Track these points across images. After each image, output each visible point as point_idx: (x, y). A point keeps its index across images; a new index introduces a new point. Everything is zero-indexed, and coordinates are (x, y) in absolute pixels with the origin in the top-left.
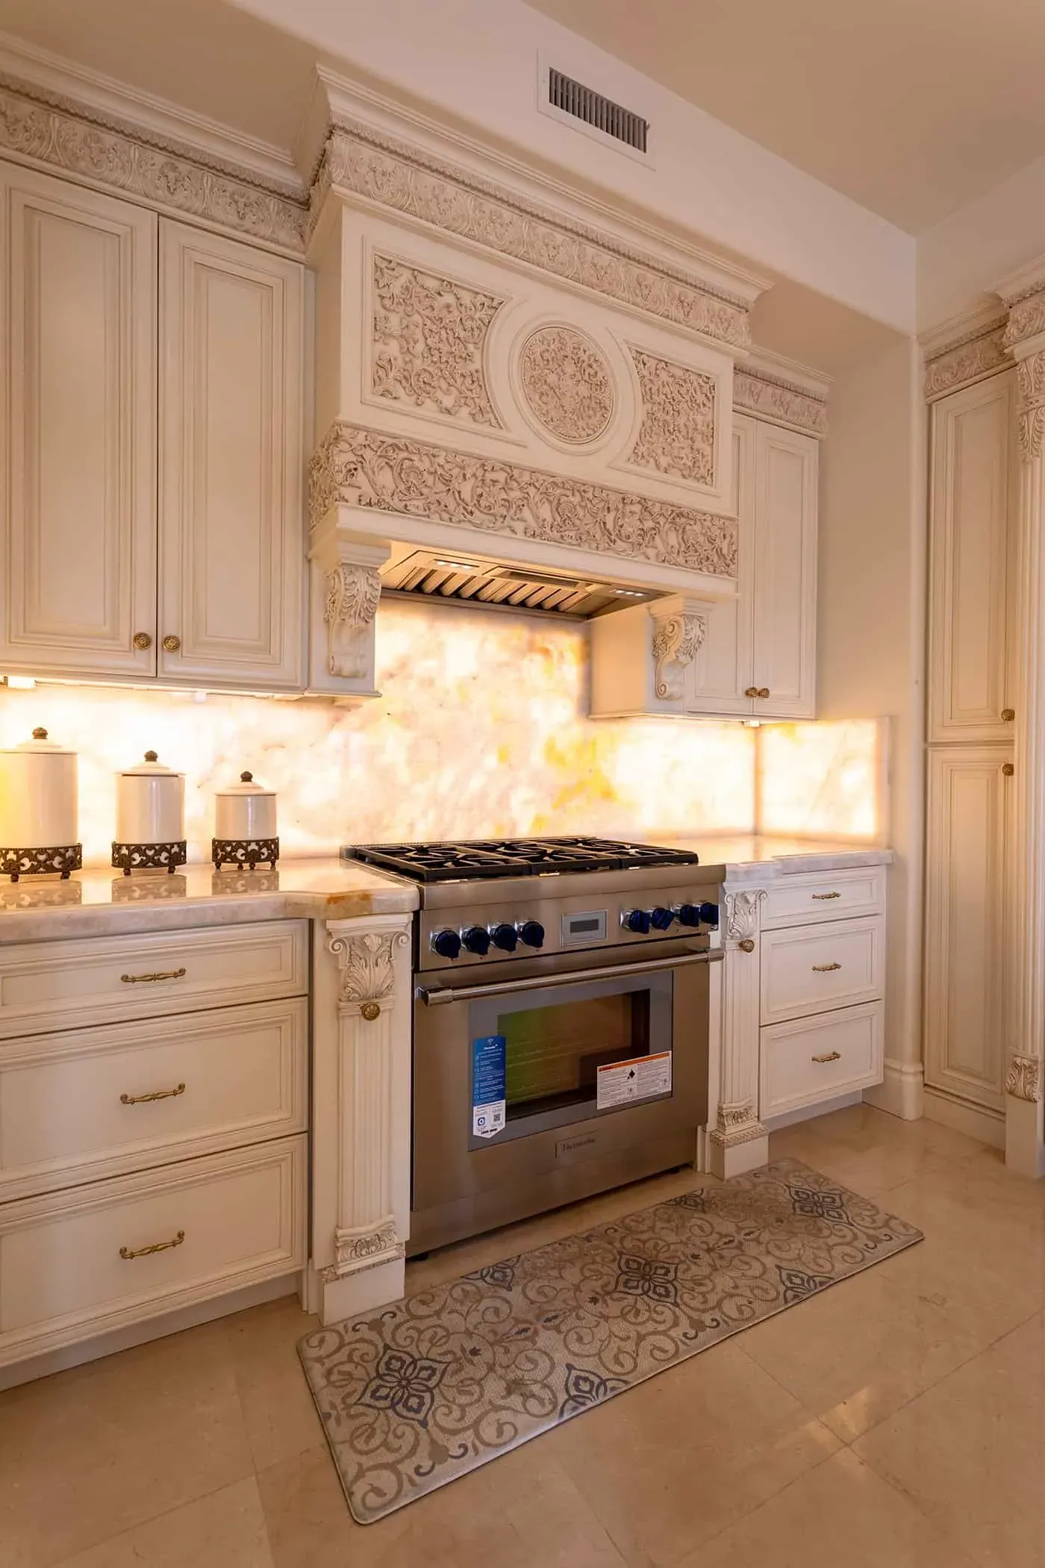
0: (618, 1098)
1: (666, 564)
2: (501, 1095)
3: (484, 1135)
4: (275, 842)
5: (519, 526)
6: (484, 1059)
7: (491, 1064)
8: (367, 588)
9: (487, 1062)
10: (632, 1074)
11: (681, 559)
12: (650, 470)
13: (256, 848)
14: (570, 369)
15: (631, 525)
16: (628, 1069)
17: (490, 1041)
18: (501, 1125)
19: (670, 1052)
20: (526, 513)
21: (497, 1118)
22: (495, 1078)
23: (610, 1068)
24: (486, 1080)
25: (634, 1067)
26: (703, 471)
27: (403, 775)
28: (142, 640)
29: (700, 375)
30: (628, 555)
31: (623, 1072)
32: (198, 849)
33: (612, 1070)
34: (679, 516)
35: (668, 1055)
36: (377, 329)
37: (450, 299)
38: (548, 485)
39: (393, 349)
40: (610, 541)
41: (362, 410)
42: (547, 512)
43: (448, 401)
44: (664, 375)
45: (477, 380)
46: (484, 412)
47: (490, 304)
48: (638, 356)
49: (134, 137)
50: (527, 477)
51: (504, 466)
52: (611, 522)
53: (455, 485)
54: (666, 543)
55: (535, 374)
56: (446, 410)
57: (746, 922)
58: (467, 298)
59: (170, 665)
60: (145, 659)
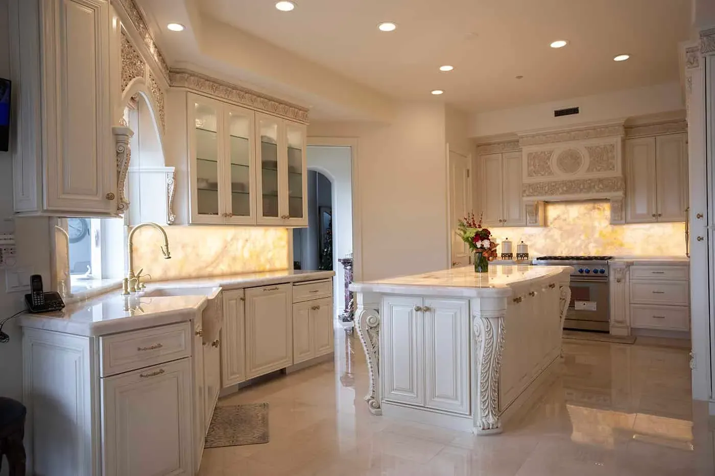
0: (580, 308)
1: (599, 192)
4: (527, 254)
5: (558, 192)
10: (585, 304)
11: (603, 190)
12: (595, 172)
14: (570, 158)
15: (587, 186)
19: (596, 302)
23: (579, 302)
27: (559, 241)
28: (500, 221)
29: (609, 145)
30: (586, 193)
31: (582, 303)
32: (515, 255)
34: (600, 181)
36: (529, 165)
37: (543, 155)
38: (564, 183)
39: (532, 167)
40: (581, 190)
41: (527, 180)
42: (565, 188)
43: (543, 173)
44: (598, 149)
45: (549, 167)
46: (551, 173)
47: (551, 153)
48: (589, 149)
49: (499, 144)
50: (560, 183)
51: (554, 182)
52: (582, 187)
53: (544, 189)
54: (598, 187)
55: (561, 161)
56: (542, 175)
57: (619, 276)
58: (546, 153)
59: (505, 224)
60: (501, 224)
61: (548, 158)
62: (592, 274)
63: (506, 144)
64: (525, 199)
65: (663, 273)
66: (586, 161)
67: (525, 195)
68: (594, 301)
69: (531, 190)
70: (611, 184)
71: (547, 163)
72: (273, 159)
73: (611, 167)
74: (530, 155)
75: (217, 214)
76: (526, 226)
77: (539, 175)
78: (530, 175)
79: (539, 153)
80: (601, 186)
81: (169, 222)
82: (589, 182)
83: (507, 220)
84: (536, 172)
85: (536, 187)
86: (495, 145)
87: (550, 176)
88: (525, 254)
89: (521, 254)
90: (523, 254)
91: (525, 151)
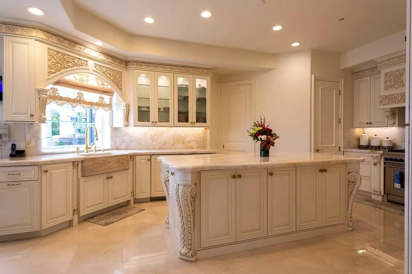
2: (399, 183)
3: (397, 188)
7: (398, 178)
8: (388, 114)
17: (398, 175)
21: (399, 186)
22: (398, 180)
36: (385, 82)
37: (397, 72)
39: (389, 83)
41: (383, 93)
43: (397, 87)
45: (402, 82)
47: (404, 70)
49: (368, 69)
53: (397, 98)
56: (396, 88)
58: (400, 71)
59: (371, 125)
60: (369, 125)
61: (402, 75)
63: (373, 69)
64: (382, 107)
67: (382, 104)
69: (387, 100)
71: (401, 79)
72: (187, 95)
74: (386, 75)
75: (150, 122)
76: (387, 126)
77: (394, 88)
78: (386, 89)
79: (394, 72)
81: (124, 125)
83: (373, 122)
84: (392, 87)
85: (391, 97)
86: (366, 71)
87: (403, 88)
88: (389, 147)
89: (385, 147)
90: (387, 147)
91: (383, 72)
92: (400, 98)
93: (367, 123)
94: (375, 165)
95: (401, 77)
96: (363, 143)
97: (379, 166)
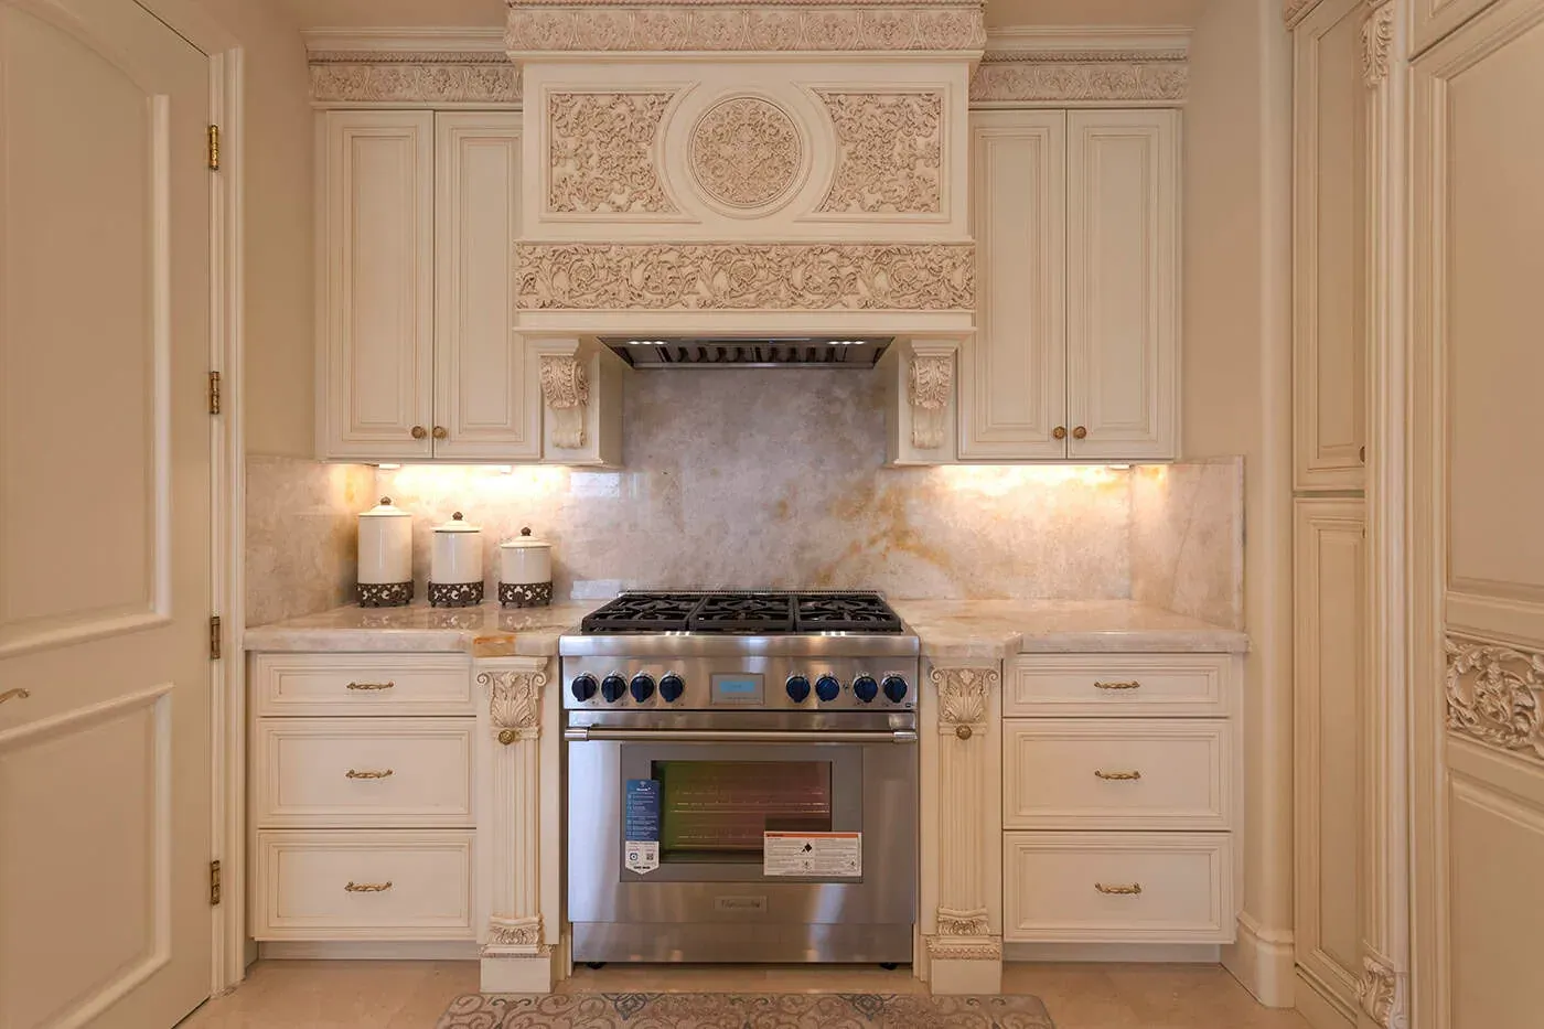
0: (790, 869)
1: (873, 309)
2: (653, 837)
3: (637, 870)
5: (692, 299)
6: (637, 800)
7: (645, 805)
8: (560, 375)
9: (641, 803)
10: (808, 848)
11: (889, 301)
12: (855, 212)
13: (521, 591)
14: (747, 134)
15: (821, 276)
16: (804, 841)
17: (643, 783)
18: (655, 864)
19: (860, 835)
20: (700, 286)
21: (650, 857)
22: (647, 819)
23: (781, 835)
24: (637, 819)
25: (812, 841)
26: (926, 198)
29: (920, 95)
30: (818, 307)
31: (798, 843)
33: (783, 839)
34: (884, 254)
35: (857, 836)
36: (554, 155)
37: (622, 109)
38: (721, 255)
39: (570, 167)
40: (796, 296)
41: (539, 226)
42: (721, 280)
43: (621, 200)
44: (870, 109)
45: (648, 173)
46: (657, 201)
47: (661, 100)
48: (833, 99)
49: (417, 61)
50: (700, 252)
51: (673, 246)
52: (797, 277)
53: (623, 273)
54: (870, 287)
55: (708, 151)
56: (619, 208)
57: (962, 704)
58: (639, 102)
59: (443, 448)
60: (425, 447)
61: (648, 131)
62: (847, 699)
63: (451, 68)
64: (532, 321)
65: (1136, 685)
66: (821, 157)
67: (531, 300)
68: (849, 829)
69: (562, 281)
70: (923, 274)
71: (641, 154)
73: (920, 198)
74: (558, 103)
76: (540, 458)
77: (603, 206)
78: (557, 204)
79: (603, 101)
80: (882, 281)
82: (833, 257)
83: (454, 430)
84: (592, 194)
85: (587, 262)
86: (402, 69)
87: (653, 216)
88: (538, 585)
89: (518, 589)
90: (530, 587)
91: (537, 85)
92: (637, 277)
93: (418, 433)
94: (507, 743)
95: (644, 145)
96: (382, 568)
97: (530, 744)
